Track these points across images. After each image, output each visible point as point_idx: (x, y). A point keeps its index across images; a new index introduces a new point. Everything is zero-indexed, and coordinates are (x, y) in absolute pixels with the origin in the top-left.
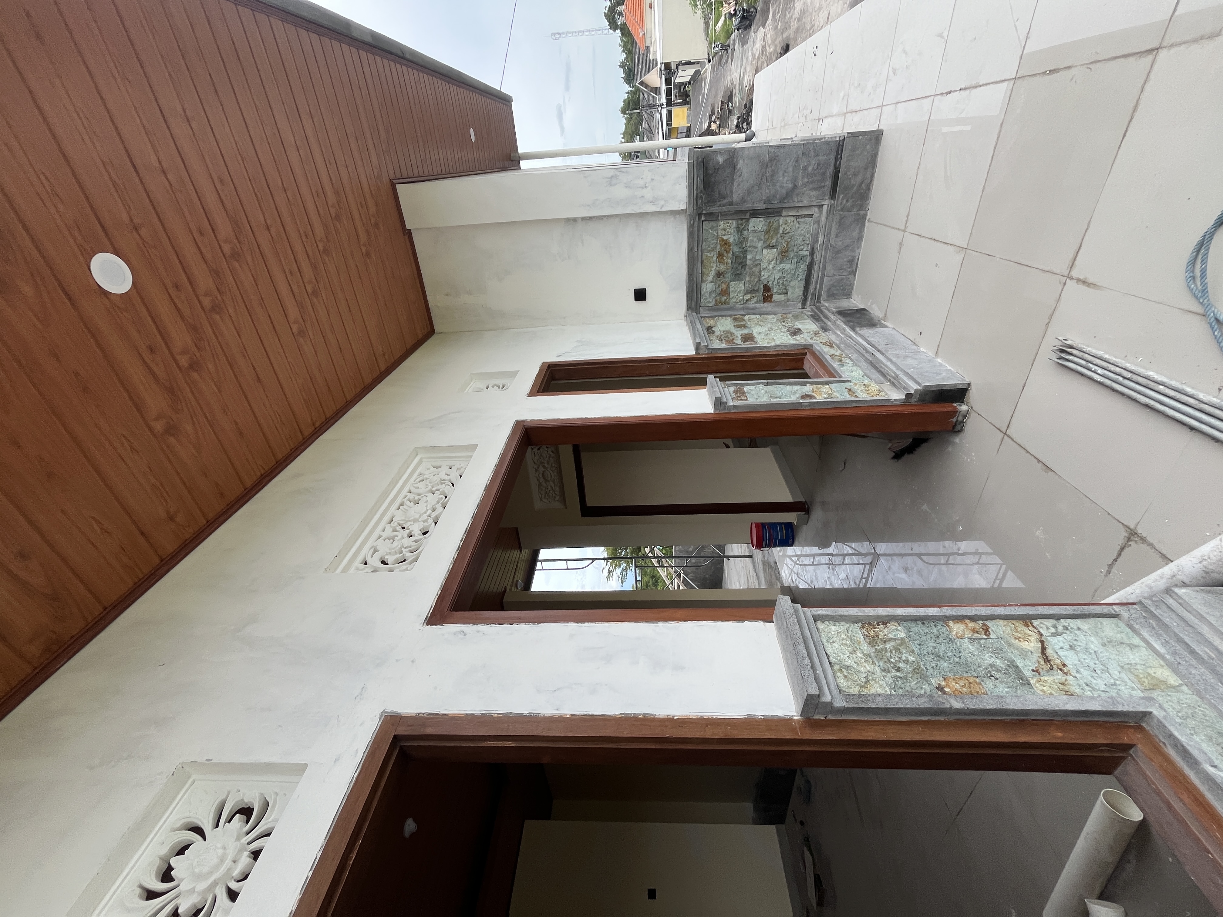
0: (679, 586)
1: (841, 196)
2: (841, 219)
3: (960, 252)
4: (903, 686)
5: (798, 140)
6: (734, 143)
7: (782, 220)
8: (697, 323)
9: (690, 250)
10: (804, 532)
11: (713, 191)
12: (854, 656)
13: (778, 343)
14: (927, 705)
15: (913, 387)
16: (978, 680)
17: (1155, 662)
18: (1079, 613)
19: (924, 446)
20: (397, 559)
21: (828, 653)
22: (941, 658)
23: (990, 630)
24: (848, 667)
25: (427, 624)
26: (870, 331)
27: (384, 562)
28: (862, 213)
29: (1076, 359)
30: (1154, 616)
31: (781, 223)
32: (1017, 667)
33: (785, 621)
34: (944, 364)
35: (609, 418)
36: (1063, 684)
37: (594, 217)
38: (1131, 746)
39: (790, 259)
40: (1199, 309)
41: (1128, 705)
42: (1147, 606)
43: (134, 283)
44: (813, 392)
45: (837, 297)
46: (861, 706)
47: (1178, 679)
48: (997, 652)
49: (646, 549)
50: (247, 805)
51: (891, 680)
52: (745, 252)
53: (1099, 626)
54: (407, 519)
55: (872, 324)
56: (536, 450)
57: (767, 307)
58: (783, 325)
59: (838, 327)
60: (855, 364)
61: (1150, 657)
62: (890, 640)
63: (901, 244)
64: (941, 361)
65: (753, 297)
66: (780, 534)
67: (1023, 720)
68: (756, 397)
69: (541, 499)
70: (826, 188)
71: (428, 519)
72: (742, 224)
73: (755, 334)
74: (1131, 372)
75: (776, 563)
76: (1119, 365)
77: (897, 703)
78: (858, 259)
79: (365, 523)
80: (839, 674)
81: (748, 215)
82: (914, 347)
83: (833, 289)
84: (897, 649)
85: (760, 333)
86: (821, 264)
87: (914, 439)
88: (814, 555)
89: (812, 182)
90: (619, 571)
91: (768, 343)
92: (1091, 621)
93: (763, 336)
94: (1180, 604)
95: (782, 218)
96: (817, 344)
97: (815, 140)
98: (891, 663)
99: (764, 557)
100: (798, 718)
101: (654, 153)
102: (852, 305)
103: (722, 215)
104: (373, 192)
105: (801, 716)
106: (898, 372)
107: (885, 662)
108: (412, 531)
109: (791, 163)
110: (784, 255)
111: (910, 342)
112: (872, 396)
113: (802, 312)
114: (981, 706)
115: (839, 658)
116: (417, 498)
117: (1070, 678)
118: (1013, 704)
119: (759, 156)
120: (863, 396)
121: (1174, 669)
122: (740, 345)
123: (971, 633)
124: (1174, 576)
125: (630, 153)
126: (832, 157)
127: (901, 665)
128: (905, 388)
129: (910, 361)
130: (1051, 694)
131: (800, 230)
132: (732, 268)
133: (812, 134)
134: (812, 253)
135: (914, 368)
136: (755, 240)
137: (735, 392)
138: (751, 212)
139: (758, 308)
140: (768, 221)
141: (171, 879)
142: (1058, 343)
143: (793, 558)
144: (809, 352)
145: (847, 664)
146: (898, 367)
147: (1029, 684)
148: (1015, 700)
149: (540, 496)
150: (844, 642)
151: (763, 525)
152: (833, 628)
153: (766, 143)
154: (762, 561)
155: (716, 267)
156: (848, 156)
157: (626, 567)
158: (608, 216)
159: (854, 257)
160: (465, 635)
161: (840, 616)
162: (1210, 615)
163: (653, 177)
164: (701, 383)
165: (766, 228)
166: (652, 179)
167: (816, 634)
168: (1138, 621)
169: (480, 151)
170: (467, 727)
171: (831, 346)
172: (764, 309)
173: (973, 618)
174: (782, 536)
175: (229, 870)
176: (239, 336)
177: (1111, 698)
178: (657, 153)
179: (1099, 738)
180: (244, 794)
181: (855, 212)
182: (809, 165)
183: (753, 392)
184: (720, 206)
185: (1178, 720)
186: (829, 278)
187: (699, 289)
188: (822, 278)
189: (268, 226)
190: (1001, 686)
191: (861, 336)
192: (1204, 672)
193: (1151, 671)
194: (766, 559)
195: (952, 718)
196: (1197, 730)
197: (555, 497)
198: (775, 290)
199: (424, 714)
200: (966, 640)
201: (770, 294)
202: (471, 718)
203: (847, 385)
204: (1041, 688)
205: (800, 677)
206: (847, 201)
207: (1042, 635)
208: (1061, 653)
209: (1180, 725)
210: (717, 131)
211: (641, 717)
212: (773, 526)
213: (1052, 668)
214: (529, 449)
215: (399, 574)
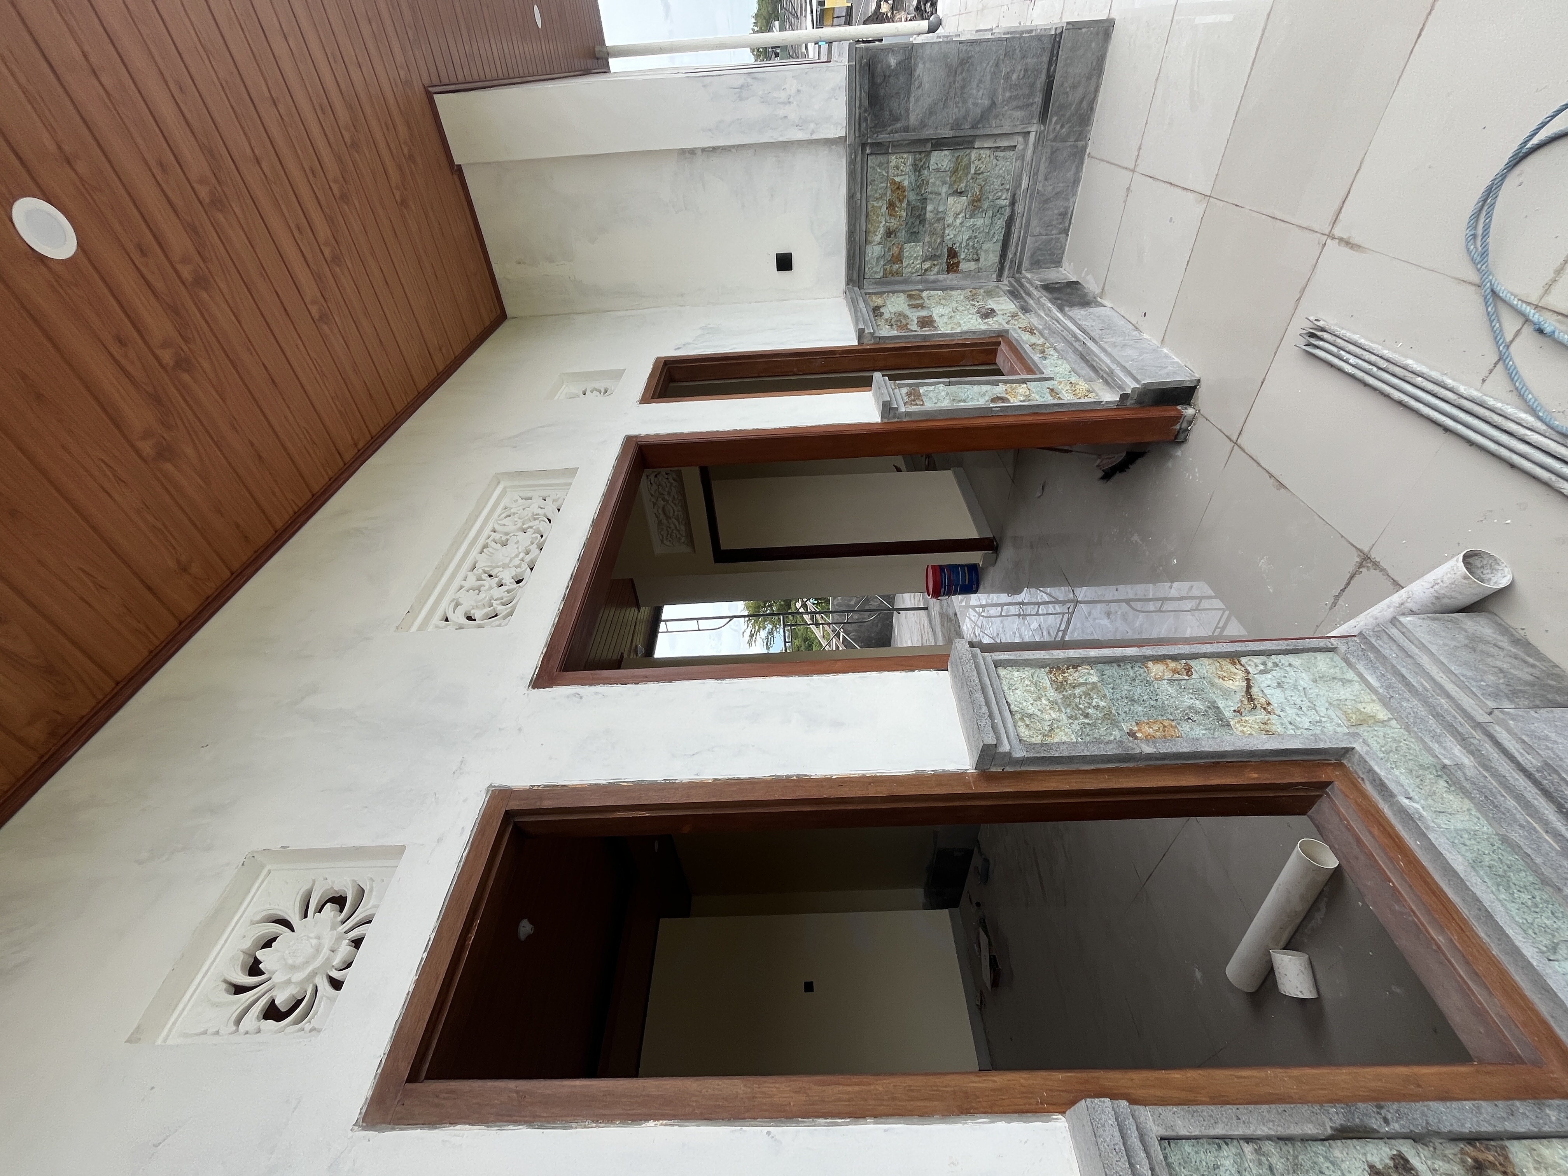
0: (838, 648)
1: (1055, 119)
2: (1053, 153)
3: (1201, 201)
4: (1091, 733)
5: (999, 33)
6: (912, 35)
7: (974, 154)
8: (859, 302)
9: (851, 197)
10: (992, 575)
11: (882, 109)
12: (1039, 703)
13: (965, 328)
14: (1116, 752)
15: (1131, 385)
16: (1173, 723)
17: (1367, 696)
18: (1292, 647)
19: (1139, 461)
20: (487, 614)
21: (1009, 701)
22: (1135, 702)
23: (1193, 670)
24: (1030, 716)
25: (534, 688)
26: (1082, 312)
27: (469, 618)
28: (1080, 144)
29: (1326, 345)
30: (1373, 648)
31: (973, 158)
32: (1218, 708)
33: (961, 667)
34: (1171, 355)
35: (748, 430)
36: (1265, 724)
37: (719, 147)
38: (1328, 784)
39: (982, 211)
40: (1474, 277)
41: (1330, 742)
42: (1368, 637)
43: (79, 244)
44: (1007, 393)
45: (1043, 266)
46: (1043, 755)
47: (1388, 713)
48: (1198, 692)
49: (797, 604)
50: (337, 893)
51: (1078, 728)
52: (924, 201)
53: (1313, 661)
54: (494, 565)
55: (1085, 301)
56: (652, 478)
57: (951, 279)
58: (972, 305)
59: (1042, 306)
60: (1061, 357)
61: (1362, 692)
62: (1081, 684)
63: (1128, 189)
64: (1167, 352)
65: (934, 265)
66: (962, 578)
67: (1218, 763)
68: (934, 400)
69: (662, 541)
70: (1035, 107)
71: (520, 564)
72: (920, 160)
73: (936, 318)
74: (1387, 360)
75: (956, 615)
76: (1375, 352)
77: (1083, 751)
78: (1073, 211)
79: (441, 569)
80: (1020, 723)
81: (929, 147)
82: (1136, 333)
83: (1039, 252)
84: (1087, 694)
85: (942, 315)
86: (1024, 218)
87: (1127, 453)
88: (1002, 605)
89: (1016, 97)
90: (763, 634)
91: (952, 328)
92: (1305, 656)
93: (945, 319)
94: (1403, 633)
95: (975, 151)
96: (1014, 329)
97: (1023, 32)
98: (1079, 709)
99: (942, 608)
100: (972, 771)
101: (800, 49)
102: (1062, 277)
103: (893, 146)
104: (402, 108)
105: (976, 769)
106: (1114, 367)
107: (1073, 708)
108: (502, 579)
109: (989, 67)
110: (975, 206)
111: (1131, 327)
112: (1080, 398)
113: (998, 287)
114: (1174, 750)
115: (1021, 706)
116: (504, 538)
117: (1273, 717)
118: (1208, 746)
119: (945, 57)
120: (1067, 397)
121: (1385, 703)
122: (916, 331)
123: (1172, 674)
124: (1402, 604)
125: (765, 49)
126: (1045, 59)
127: (1090, 711)
128: (1120, 387)
129: (1129, 352)
130: (1251, 734)
131: (997, 168)
132: (907, 223)
133: (1020, 23)
134: (1013, 203)
135: (1133, 360)
136: (938, 182)
137: (909, 394)
138: (934, 141)
139: (941, 281)
140: (956, 155)
141: (261, 973)
142: (1307, 325)
143: (977, 609)
144: (1005, 342)
145: (1030, 712)
146: (1114, 360)
147: (1229, 725)
148: (1211, 742)
149: (661, 537)
150: (1028, 688)
151: (941, 568)
152: (1016, 674)
153: (956, 36)
154: (939, 613)
155: (886, 222)
156: (1066, 59)
157: (772, 629)
158: (738, 146)
159: (1067, 208)
160: (581, 698)
161: (1025, 660)
162: (1433, 644)
163: (800, 88)
164: (865, 383)
165: (952, 165)
166: (799, 91)
167: (996, 680)
168: (1356, 654)
169: (551, 42)
170: (593, 797)
171: (1032, 332)
172: (948, 282)
173: (1175, 658)
174: (964, 580)
175: (328, 959)
176: (239, 322)
177: (1315, 735)
178: (804, 50)
179: (1298, 777)
180: (333, 882)
181: (1072, 143)
182: (1013, 71)
183: (931, 394)
184: (891, 132)
185: (1382, 755)
186: (1034, 239)
187: (862, 254)
188: (1025, 238)
189: (257, 159)
190: (1198, 728)
191: (1071, 319)
192: (1417, 705)
193: (1360, 706)
194: (944, 611)
195: (1141, 764)
196: (1398, 764)
197: (680, 539)
198: (962, 257)
199: (539, 786)
200: (1165, 682)
201: (956, 260)
202: (596, 788)
203: (1049, 384)
204: (1240, 729)
205: (976, 726)
206: (1062, 126)
207: (1249, 673)
208: (1267, 691)
209: (1382, 759)
210: (889, 15)
211: (795, 778)
212: (953, 568)
213: (1255, 708)
214: (644, 477)
215: (492, 630)
